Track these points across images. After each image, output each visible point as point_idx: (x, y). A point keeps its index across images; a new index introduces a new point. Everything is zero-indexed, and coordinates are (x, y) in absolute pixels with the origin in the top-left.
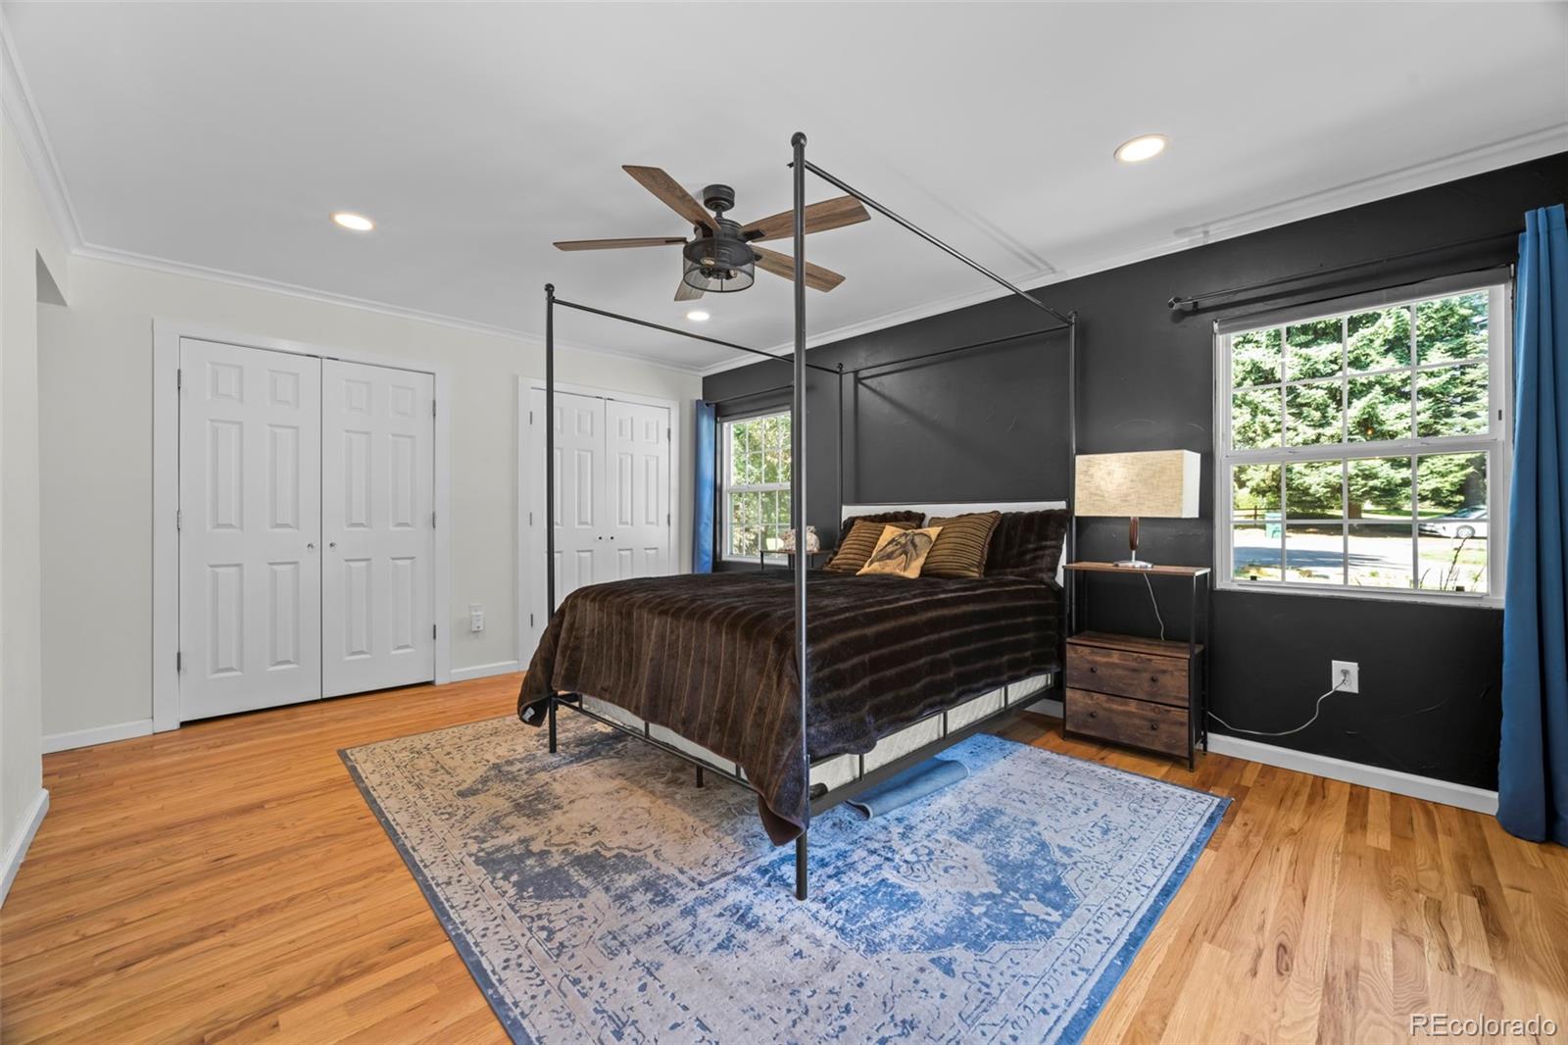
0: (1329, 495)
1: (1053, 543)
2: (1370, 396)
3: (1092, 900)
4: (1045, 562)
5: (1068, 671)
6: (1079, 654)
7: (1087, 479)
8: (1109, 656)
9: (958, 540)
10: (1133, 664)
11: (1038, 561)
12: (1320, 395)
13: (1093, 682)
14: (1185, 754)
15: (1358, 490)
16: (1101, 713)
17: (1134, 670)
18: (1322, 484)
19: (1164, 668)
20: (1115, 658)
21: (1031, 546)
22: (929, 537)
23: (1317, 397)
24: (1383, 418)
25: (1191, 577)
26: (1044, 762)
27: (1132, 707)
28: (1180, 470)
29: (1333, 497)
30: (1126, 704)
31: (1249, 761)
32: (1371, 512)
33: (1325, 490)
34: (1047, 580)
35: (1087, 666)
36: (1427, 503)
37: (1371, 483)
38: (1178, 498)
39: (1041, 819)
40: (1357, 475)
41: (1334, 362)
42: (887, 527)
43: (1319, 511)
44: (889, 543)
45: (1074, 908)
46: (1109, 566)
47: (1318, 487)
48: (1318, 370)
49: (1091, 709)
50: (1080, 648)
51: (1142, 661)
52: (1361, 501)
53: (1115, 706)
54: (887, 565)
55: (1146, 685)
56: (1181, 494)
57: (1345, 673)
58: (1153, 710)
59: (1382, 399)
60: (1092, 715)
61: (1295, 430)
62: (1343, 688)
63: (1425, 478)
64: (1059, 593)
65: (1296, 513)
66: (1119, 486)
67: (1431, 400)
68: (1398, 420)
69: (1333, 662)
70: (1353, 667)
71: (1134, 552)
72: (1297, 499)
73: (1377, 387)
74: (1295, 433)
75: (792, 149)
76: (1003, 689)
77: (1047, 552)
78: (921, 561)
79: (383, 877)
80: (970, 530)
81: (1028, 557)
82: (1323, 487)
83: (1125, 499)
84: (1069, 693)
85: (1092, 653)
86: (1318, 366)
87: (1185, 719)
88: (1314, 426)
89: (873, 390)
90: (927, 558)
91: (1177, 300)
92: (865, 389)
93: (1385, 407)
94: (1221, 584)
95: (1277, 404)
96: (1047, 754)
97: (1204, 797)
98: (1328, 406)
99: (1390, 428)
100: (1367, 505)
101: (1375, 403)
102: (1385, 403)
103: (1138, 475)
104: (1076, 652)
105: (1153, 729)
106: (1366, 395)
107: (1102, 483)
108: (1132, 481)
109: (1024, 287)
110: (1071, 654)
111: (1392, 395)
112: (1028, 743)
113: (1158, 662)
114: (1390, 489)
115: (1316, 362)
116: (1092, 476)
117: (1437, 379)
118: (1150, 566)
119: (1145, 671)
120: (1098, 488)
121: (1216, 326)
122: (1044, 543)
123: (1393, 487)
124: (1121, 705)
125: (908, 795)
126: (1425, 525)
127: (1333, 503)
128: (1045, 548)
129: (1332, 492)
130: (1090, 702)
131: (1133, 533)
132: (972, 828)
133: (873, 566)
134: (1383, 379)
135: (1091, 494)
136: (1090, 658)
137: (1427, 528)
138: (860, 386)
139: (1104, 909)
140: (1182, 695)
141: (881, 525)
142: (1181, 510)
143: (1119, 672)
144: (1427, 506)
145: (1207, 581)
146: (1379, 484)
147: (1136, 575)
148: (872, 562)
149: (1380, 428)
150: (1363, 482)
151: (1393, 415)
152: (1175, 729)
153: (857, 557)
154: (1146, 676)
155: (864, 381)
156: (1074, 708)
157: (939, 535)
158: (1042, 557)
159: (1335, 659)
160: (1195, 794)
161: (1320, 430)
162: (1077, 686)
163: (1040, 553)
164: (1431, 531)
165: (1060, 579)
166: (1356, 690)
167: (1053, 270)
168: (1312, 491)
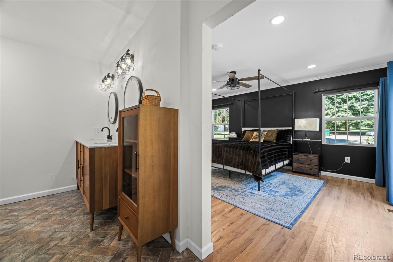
0: (341, 125)
1: (290, 135)
2: (352, 100)
3: (306, 192)
4: (288, 139)
5: (293, 160)
6: (296, 156)
7: (297, 123)
8: (302, 156)
9: (271, 135)
10: (307, 158)
11: (287, 139)
12: (339, 100)
13: (298, 161)
14: (317, 174)
15: (349, 124)
16: (300, 167)
17: (307, 159)
18: (340, 122)
19: (313, 158)
20: (303, 157)
21: (285, 136)
22: (264, 134)
23: (338, 100)
24: (355, 106)
25: (318, 141)
26: (290, 176)
27: (306, 166)
28: (316, 122)
29: (342, 125)
30: (305, 165)
31: (329, 176)
32: (352, 129)
33: (340, 124)
34: (289, 142)
35: (297, 159)
36: (367, 127)
37: (352, 122)
38: (316, 127)
39: (293, 182)
40: (348, 120)
42: (254, 132)
43: (338, 129)
44: (256, 135)
45: (304, 193)
46: (301, 140)
47: (338, 123)
49: (298, 167)
50: (296, 155)
51: (308, 157)
52: (350, 126)
53: (303, 166)
54: (256, 139)
55: (309, 162)
56: (316, 126)
57: (347, 159)
58: (311, 166)
59: (355, 101)
60: (298, 168)
61: (333, 109)
62: (347, 162)
63: (366, 121)
64: (291, 145)
65: (332, 129)
66: (304, 125)
67: (367, 101)
68: (359, 106)
69: (345, 157)
70: (349, 158)
71: (306, 137)
72: (333, 126)
73: (354, 98)
75: (258, 72)
76: (283, 162)
77: (289, 137)
78: (263, 139)
80: (273, 133)
81: (285, 138)
82: (340, 123)
83: (305, 127)
84: (293, 164)
85: (298, 156)
87: (317, 168)
88: (337, 108)
89: (249, 105)
90: (264, 138)
91: (315, 90)
92: (247, 104)
93: (356, 103)
94: (323, 143)
95: (328, 102)
96: (290, 175)
97: (322, 181)
98: (341, 103)
99: (357, 108)
100: (351, 127)
101: (353, 102)
102: (356, 102)
103: (308, 123)
104: (295, 156)
105: (311, 169)
106: (351, 100)
107: (300, 124)
108: (307, 124)
109: (282, 86)
110: (294, 156)
111: (358, 100)
112: (286, 173)
113: (312, 157)
114: (357, 124)
116: (298, 123)
117: (369, 96)
118: (309, 140)
119: (309, 159)
120: (299, 125)
121: (322, 95)
122: (288, 135)
123: (357, 123)
124: (304, 165)
125: (269, 179)
126: (366, 133)
127: (342, 127)
128: (288, 136)
129: (342, 124)
130: (298, 165)
131: (307, 133)
132: (282, 184)
133: (253, 140)
134: (355, 96)
135: (298, 126)
136: (298, 157)
137: (367, 133)
138: (246, 104)
139: (309, 193)
140: (316, 163)
141: (253, 132)
142: (316, 129)
143: (304, 159)
144: (367, 128)
145: (321, 142)
146: (354, 122)
147: (306, 141)
148: (252, 139)
149: (354, 108)
150: (350, 122)
151: (357, 105)
152: (315, 170)
153: (249, 138)
154: (309, 160)
155: (247, 103)
156: (294, 166)
157: (266, 134)
158: (288, 138)
159: (346, 157)
160: (320, 180)
161: (339, 109)
162: (295, 162)
163: (287, 137)
164: (368, 134)
165: (291, 142)
166: (349, 162)
167: (289, 83)
168: (337, 124)
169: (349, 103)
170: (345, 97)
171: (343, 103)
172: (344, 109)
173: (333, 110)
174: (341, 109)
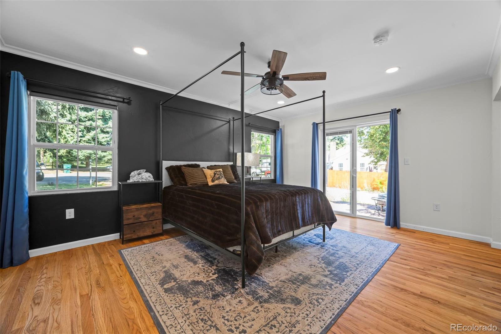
0: (84, 159)
2: (96, 130)
15: (93, 158)
18: (83, 155)
24: (99, 138)
33: (84, 157)
40: (93, 154)
41: (86, 118)
42: (203, 169)
47: (81, 156)
48: (81, 119)
59: (99, 132)
68: (102, 139)
71: (248, 174)
74: (73, 138)
79: (365, 301)
82: (83, 156)
86: (81, 118)
99: (101, 141)
101: (97, 133)
115: (81, 116)
121: (252, 130)
131: (248, 170)
161: (81, 138)
168: (79, 158)
169: (92, 133)
170: (89, 125)
171: (86, 131)
172: (87, 140)
173: (74, 139)
174: (84, 139)
